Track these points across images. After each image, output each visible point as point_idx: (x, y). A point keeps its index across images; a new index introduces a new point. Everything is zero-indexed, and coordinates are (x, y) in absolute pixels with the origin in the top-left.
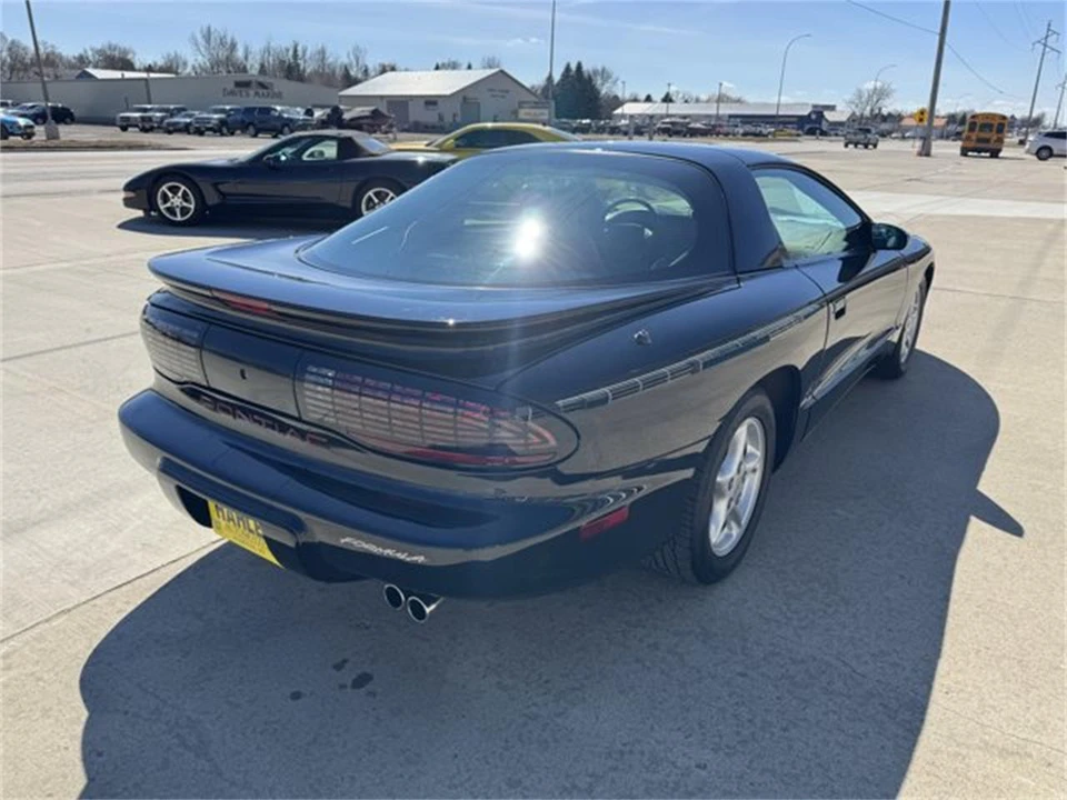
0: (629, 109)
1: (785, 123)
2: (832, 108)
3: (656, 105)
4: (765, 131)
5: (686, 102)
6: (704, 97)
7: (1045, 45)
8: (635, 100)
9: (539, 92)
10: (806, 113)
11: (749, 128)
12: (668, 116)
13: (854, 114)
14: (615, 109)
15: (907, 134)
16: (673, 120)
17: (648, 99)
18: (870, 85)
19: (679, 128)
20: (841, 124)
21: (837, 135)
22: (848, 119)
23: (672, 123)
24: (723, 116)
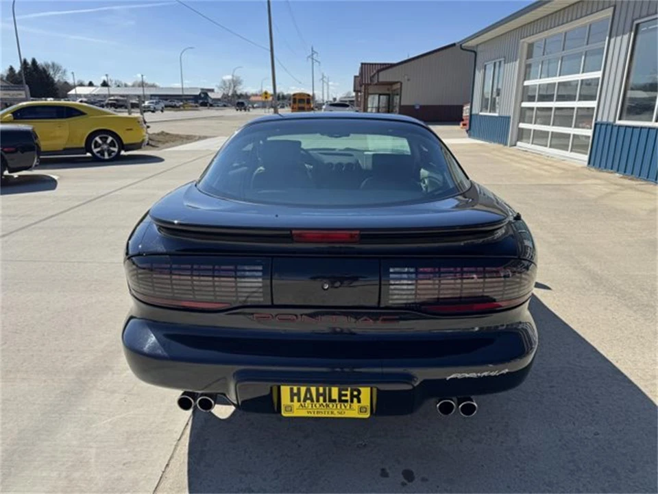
0: (79, 90)
1: (187, 100)
2: (212, 90)
3: (99, 88)
4: (178, 105)
5: (119, 86)
6: (130, 84)
7: (313, 59)
8: (81, 85)
9: (5, 79)
10: (198, 93)
11: (168, 103)
12: (110, 96)
13: (224, 94)
14: (69, 90)
15: (255, 105)
16: (116, 98)
17: (91, 84)
18: (229, 77)
19: (121, 103)
20: (219, 100)
21: (218, 106)
22: (222, 97)
23: (116, 100)
24: (147, 95)
